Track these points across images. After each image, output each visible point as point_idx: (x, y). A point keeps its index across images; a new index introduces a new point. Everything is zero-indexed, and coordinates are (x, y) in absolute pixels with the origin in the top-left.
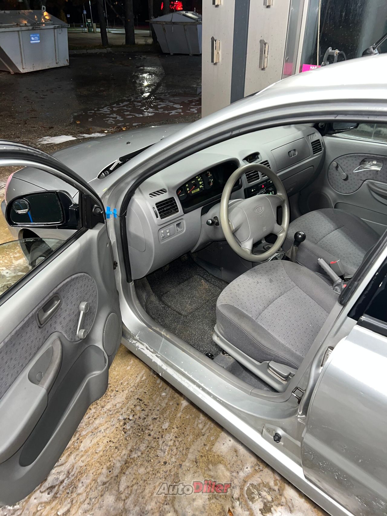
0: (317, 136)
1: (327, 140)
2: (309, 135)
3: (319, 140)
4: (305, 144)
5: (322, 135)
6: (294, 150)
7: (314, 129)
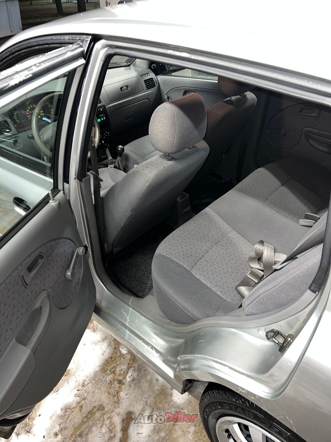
0: (152, 75)
1: (161, 78)
2: (142, 75)
3: (152, 78)
4: (138, 82)
5: (156, 75)
6: (127, 86)
7: (149, 70)
